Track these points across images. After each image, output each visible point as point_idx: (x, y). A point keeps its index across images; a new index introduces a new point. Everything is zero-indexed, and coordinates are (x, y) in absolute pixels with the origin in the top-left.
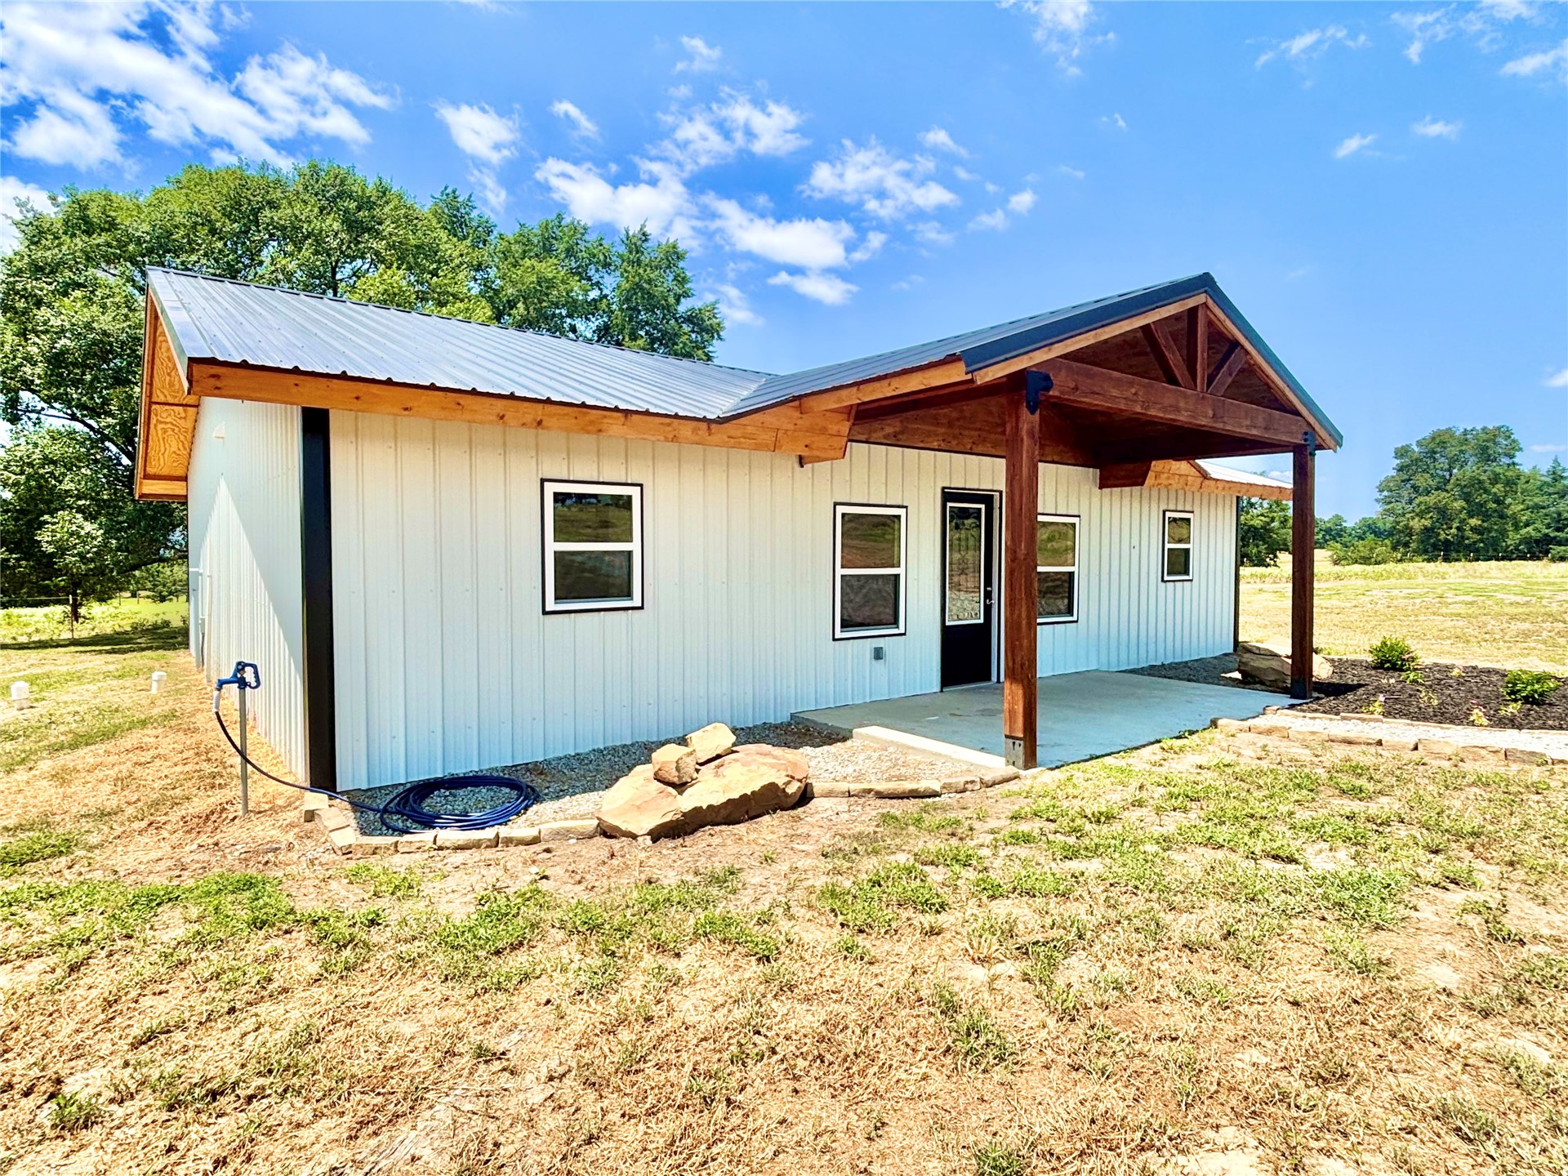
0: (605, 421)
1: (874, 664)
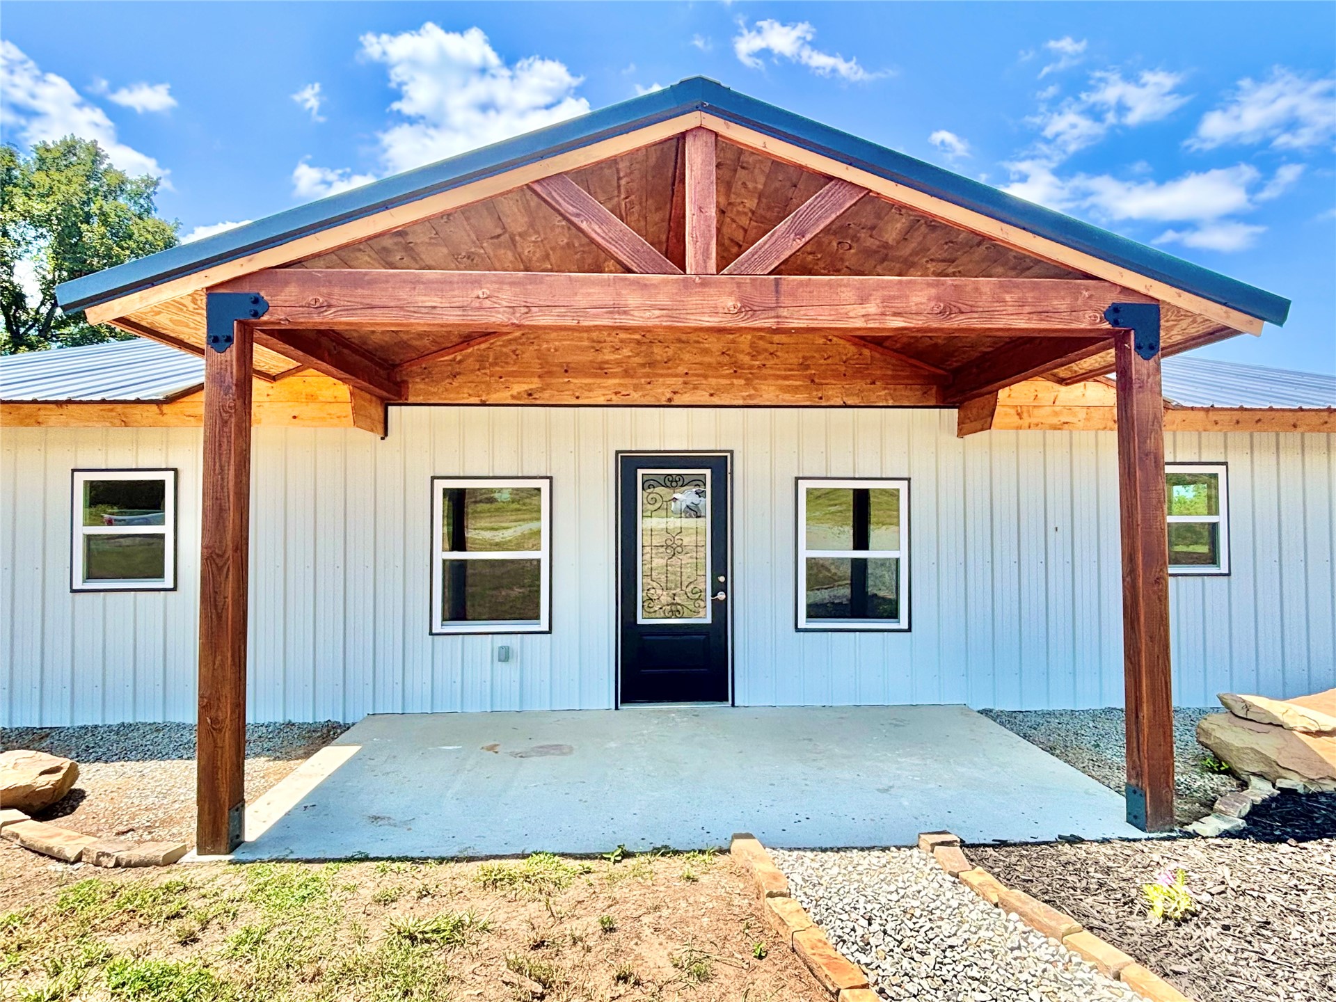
0: (42, 412)
1: (499, 666)
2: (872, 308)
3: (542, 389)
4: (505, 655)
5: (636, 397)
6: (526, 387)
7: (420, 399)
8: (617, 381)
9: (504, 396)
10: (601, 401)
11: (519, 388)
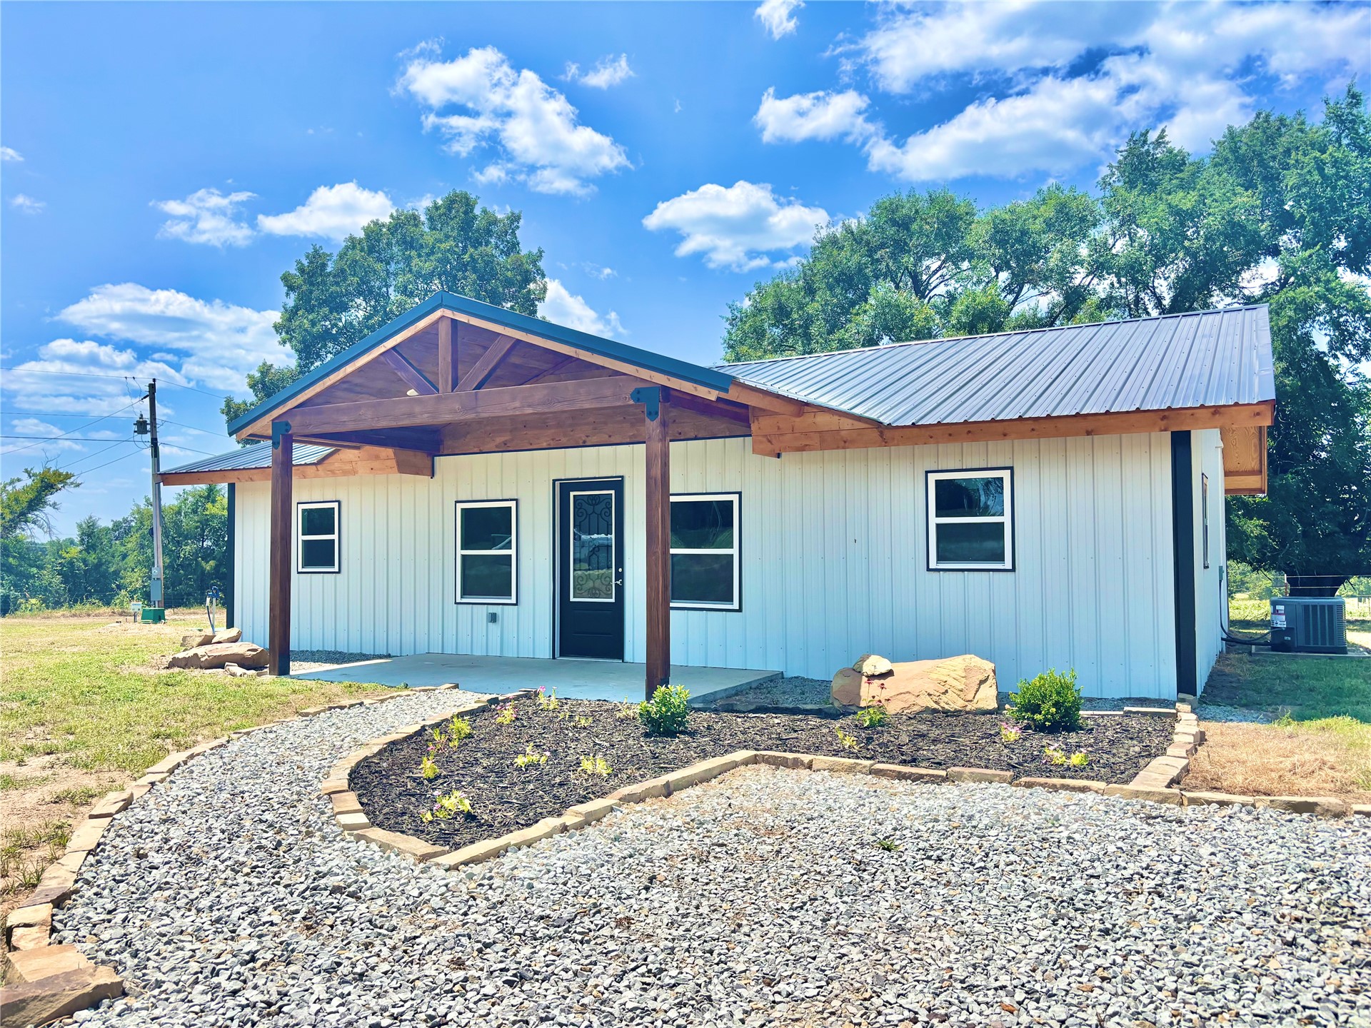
1: (490, 624)
2: (517, 404)
3: (512, 440)
4: (493, 618)
5: (564, 441)
6: (503, 439)
7: (449, 452)
8: (553, 431)
9: (491, 446)
10: (545, 445)
11: (499, 440)
